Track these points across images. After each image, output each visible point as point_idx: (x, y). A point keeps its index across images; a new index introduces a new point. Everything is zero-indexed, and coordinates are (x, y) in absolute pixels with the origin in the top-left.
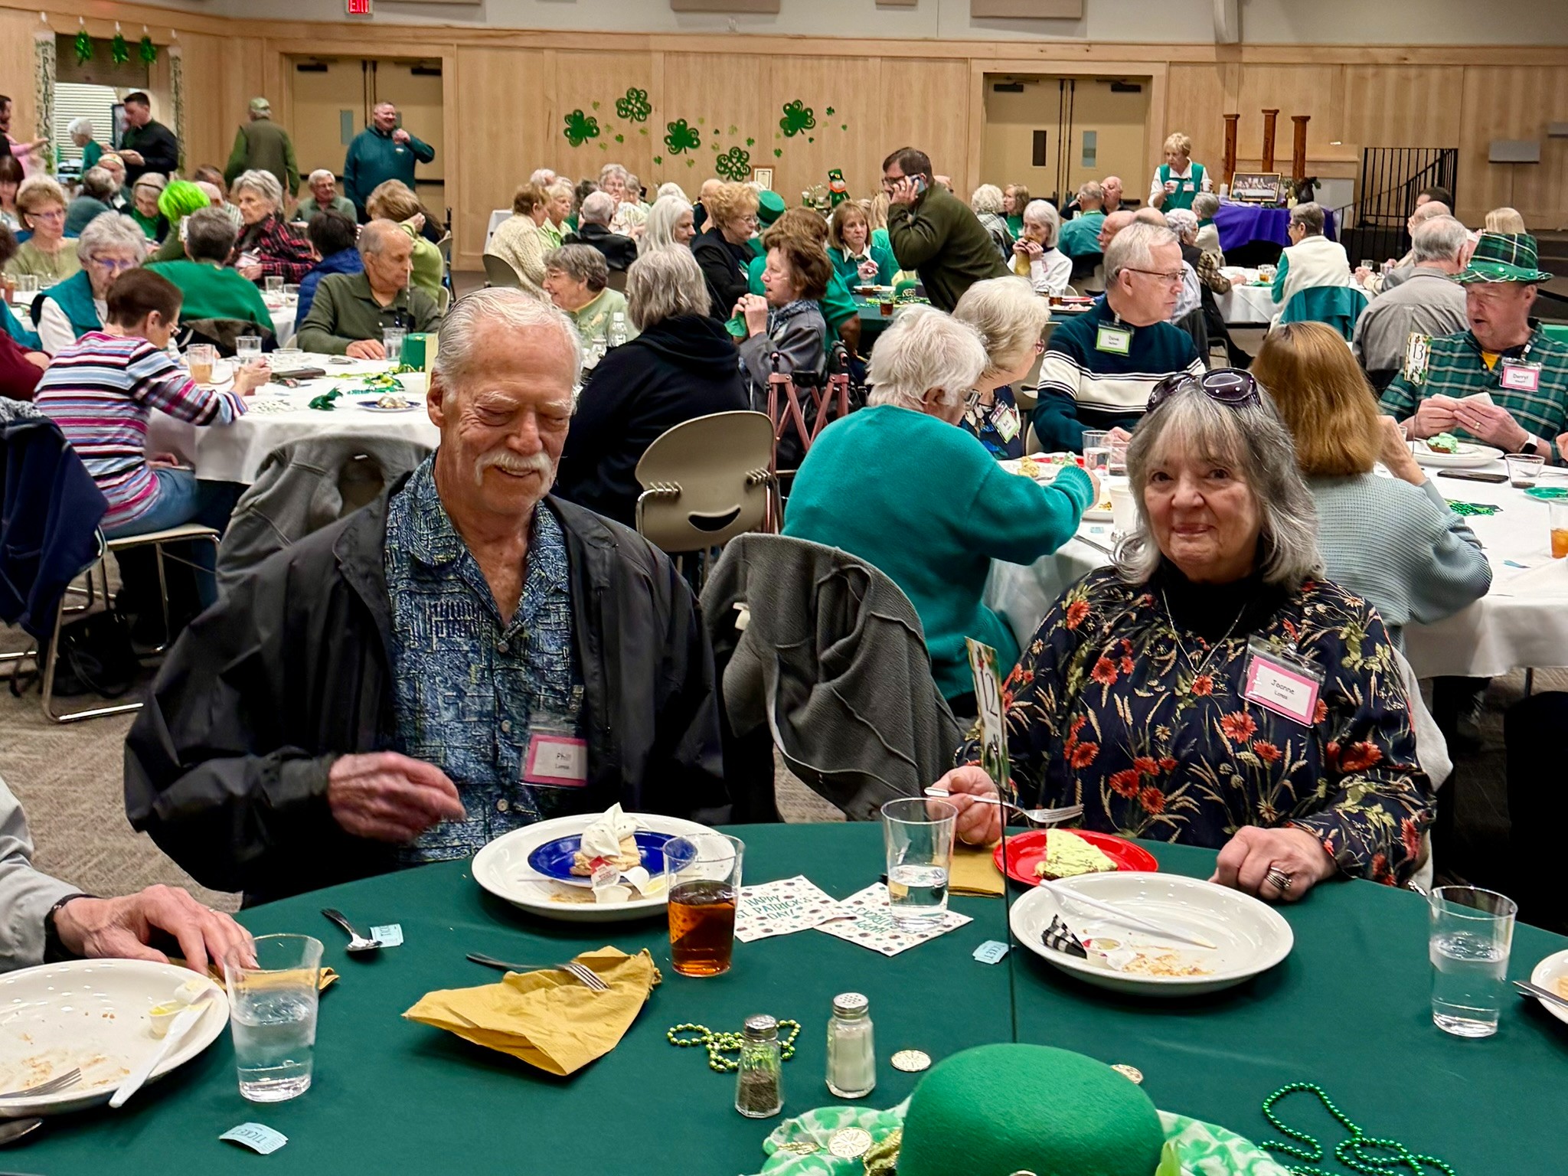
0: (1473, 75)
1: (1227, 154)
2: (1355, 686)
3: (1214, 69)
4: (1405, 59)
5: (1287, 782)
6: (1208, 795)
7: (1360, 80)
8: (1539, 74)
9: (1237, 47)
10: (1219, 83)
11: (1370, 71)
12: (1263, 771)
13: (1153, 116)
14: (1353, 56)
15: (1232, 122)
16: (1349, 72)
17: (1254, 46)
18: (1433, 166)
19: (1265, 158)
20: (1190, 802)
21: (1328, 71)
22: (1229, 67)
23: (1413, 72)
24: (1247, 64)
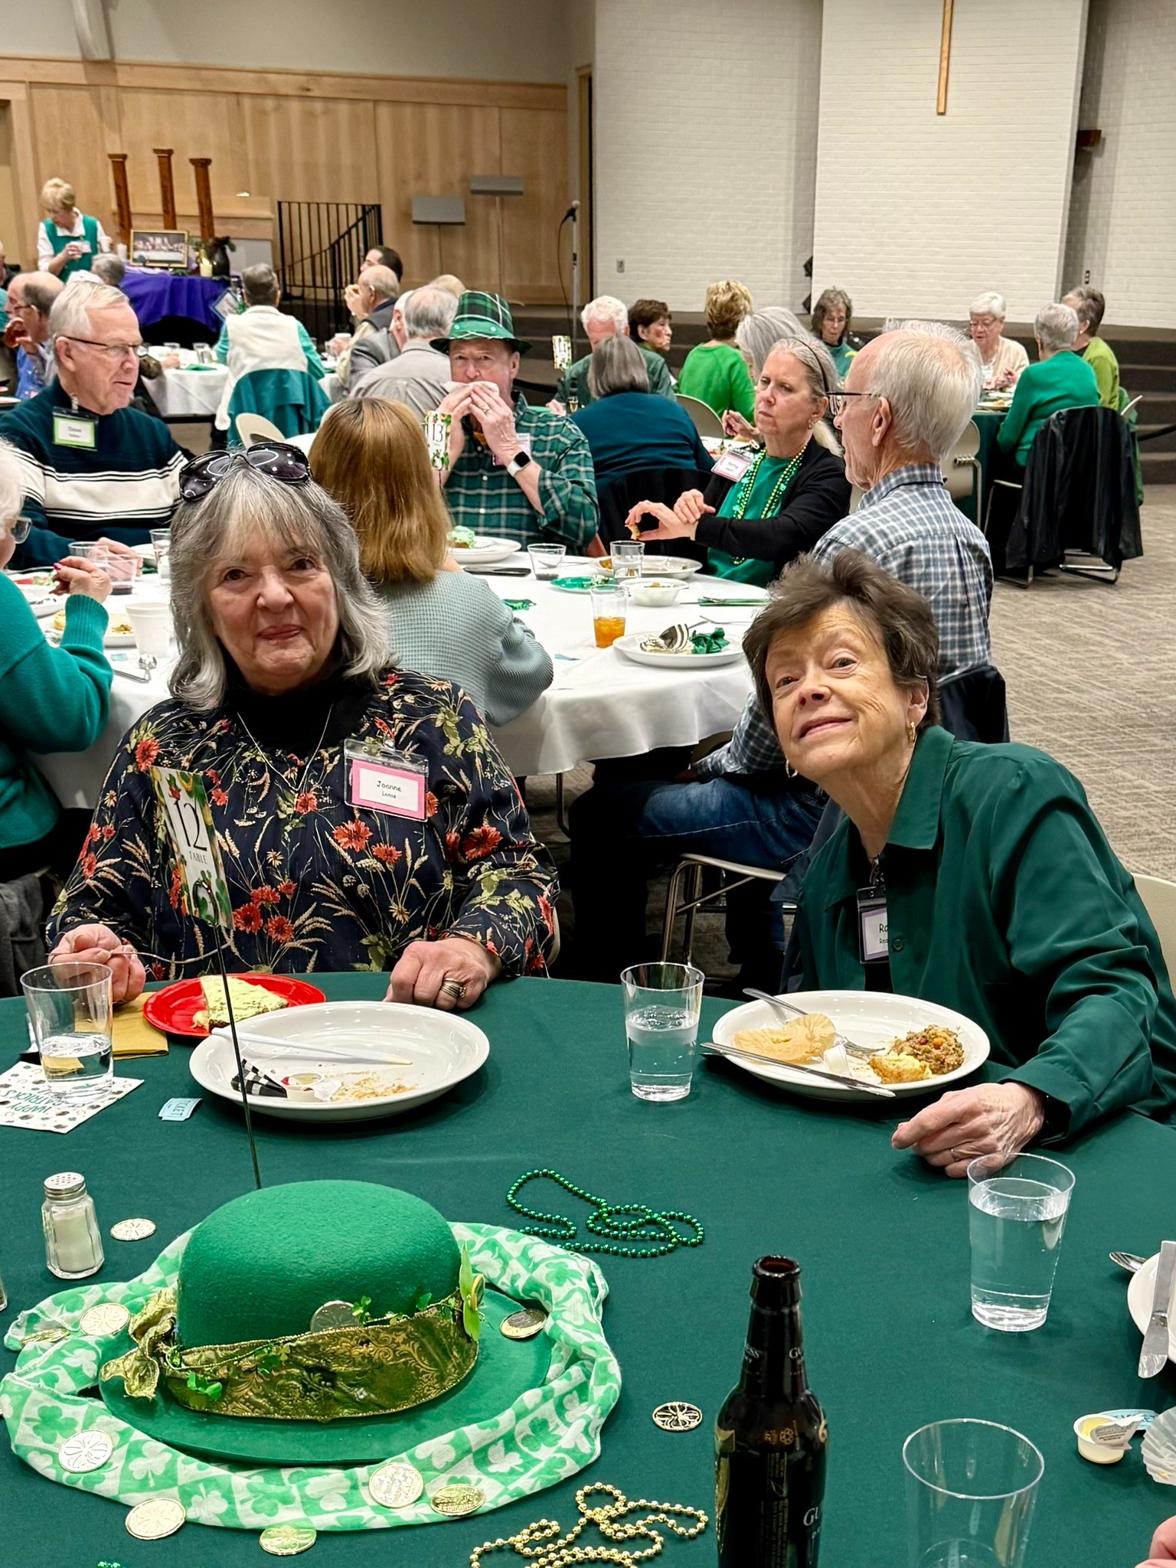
0: (384, 113)
1: (120, 205)
2: (462, 772)
3: (84, 94)
4: (308, 90)
5: (413, 881)
6: (337, 911)
7: (261, 114)
8: (455, 113)
9: (108, 65)
10: (94, 114)
11: (270, 103)
12: (387, 874)
13: (19, 156)
14: (247, 83)
15: (119, 163)
16: (247, 102)
17: (131, 65)
18: (356, 225)
19: (166, 211)
20: (322, 923)
21: (223, 101)
22: (103, 91)
23: (318, 106)
24: (125, 88)
